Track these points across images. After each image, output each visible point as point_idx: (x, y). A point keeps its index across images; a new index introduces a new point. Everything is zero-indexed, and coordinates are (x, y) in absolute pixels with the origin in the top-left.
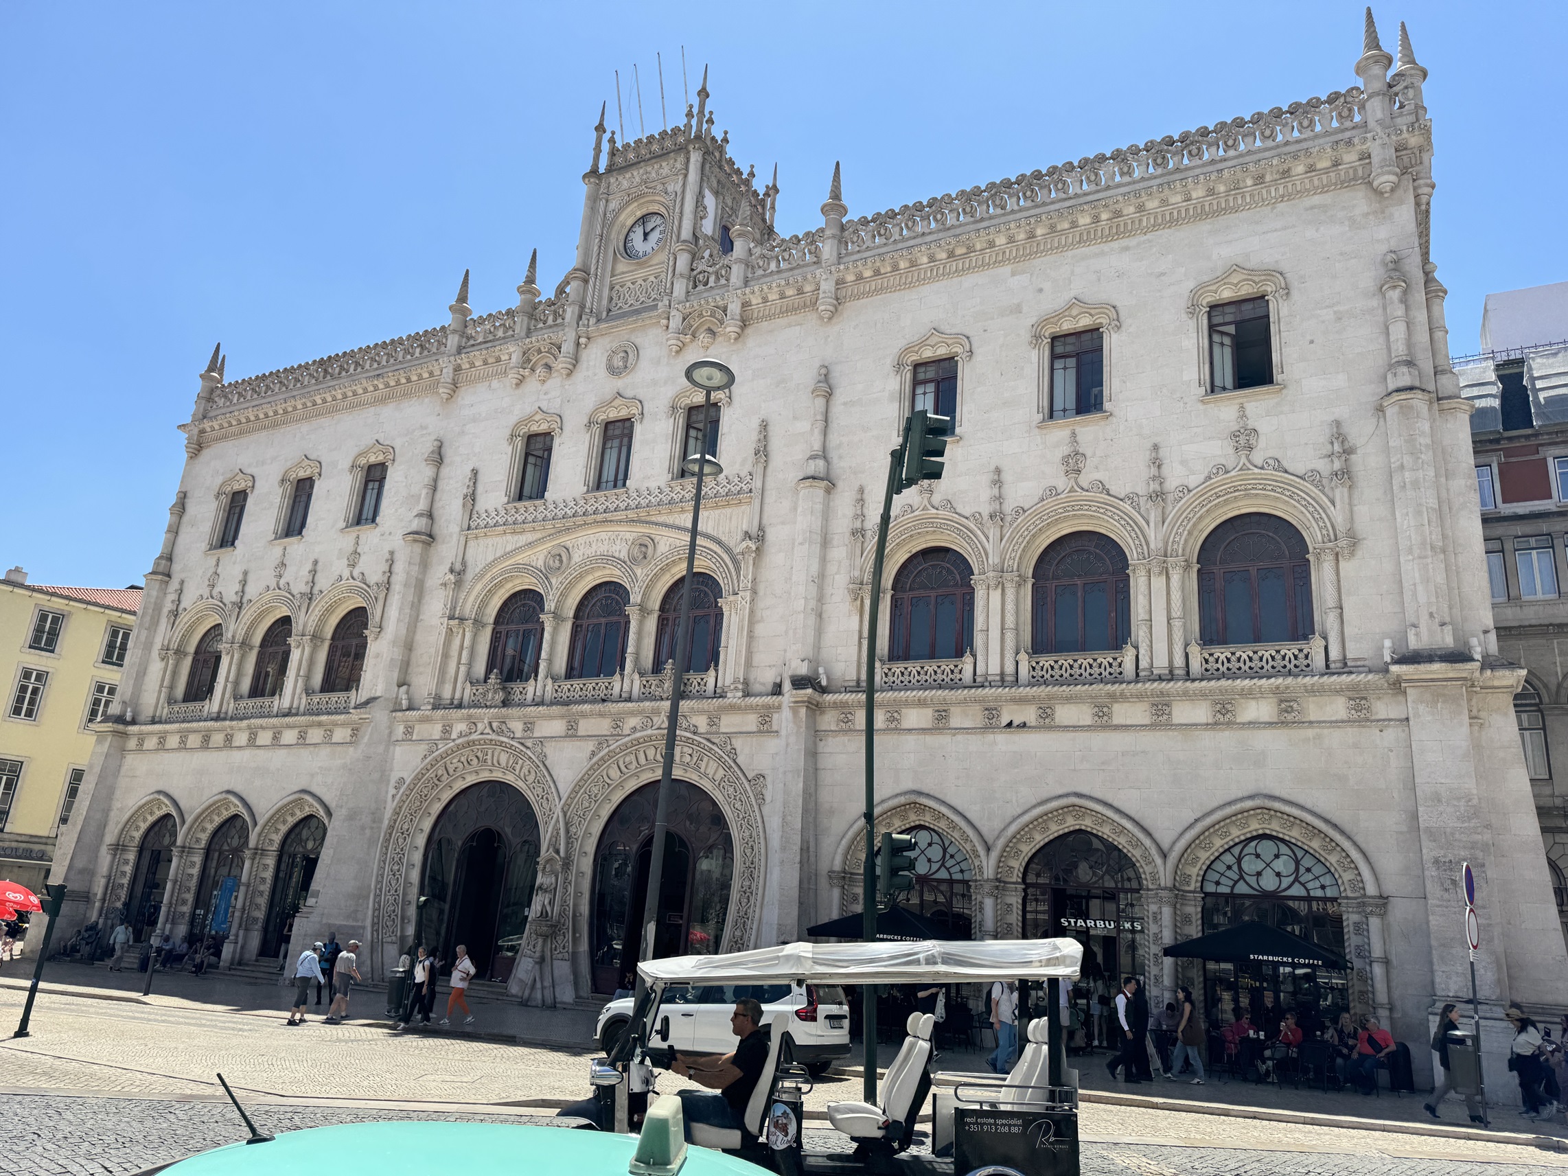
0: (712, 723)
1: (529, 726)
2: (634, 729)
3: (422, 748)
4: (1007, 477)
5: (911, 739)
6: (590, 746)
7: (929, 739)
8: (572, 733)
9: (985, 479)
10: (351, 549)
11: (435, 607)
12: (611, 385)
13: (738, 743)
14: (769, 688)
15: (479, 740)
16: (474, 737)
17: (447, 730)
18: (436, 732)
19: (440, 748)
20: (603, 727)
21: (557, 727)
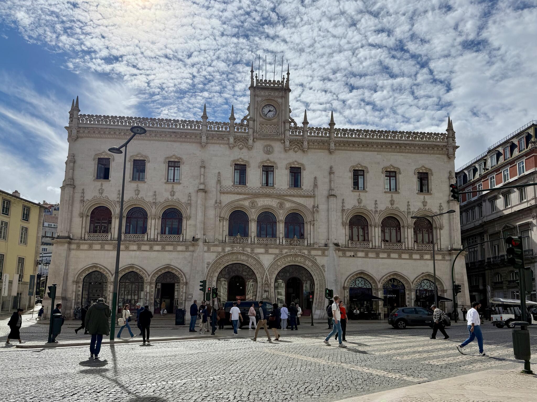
0: (309, 252)
1: (252, 250)
2: (286, 253)
3: (215, 254)
4: (378, 202)
5: (360, 259)
6: (274, 256)
7: (364, 259)
8: (267, 252)
9: (374, 202)
10: (171, 190)
11: (211, 213)
12: (266, 157)
13: (317, 257)
14: (323, 245)
15: (236, 252)
16: (234, 251)
17: (223, 250)
18: (220, 249)
19: (222, 254)
20: (277, 251)
21: (262, 250)
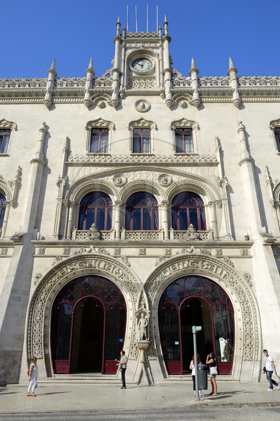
0: (218, 251)
1: (117, 251)
3: (51, 260)
6: (154, 260)
8: (143, 255)
12: (138, 115)
13: (233, 260)
14: (242, 238)
15: (88, 255)
16: (84, 253)
17: (66, 251)
18: (60, 251)
19: (64, 259)
20: (161, 252)
21: (135, 251)
